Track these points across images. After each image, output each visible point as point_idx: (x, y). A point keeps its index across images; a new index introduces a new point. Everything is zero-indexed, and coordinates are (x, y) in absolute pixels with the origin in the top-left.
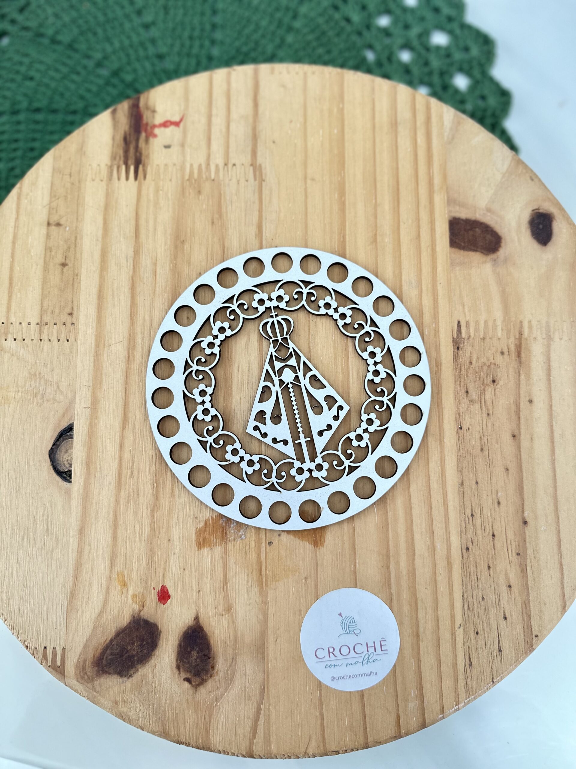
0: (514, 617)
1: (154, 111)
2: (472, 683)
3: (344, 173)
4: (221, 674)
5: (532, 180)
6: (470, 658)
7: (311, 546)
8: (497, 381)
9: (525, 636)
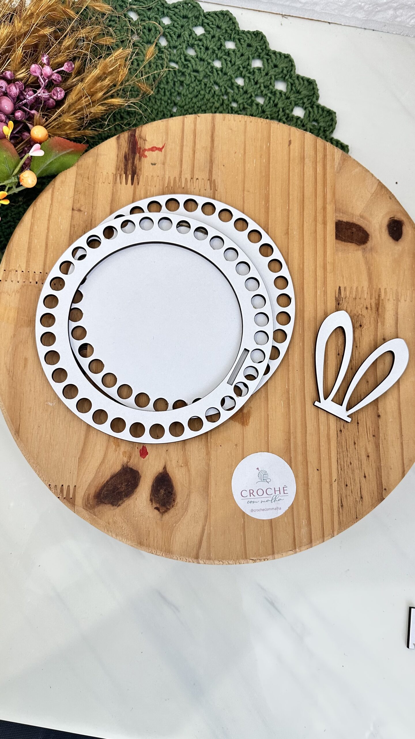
0: (371, 476)
1: (145, 140)
2: (342, 518)
3: (269, 188)
4: (179, 505)
5: (391, 199)
6: (342, 501)
7: (240, 425)
8: (362, 326)
9: (378, 489)
